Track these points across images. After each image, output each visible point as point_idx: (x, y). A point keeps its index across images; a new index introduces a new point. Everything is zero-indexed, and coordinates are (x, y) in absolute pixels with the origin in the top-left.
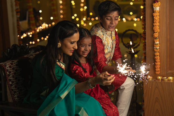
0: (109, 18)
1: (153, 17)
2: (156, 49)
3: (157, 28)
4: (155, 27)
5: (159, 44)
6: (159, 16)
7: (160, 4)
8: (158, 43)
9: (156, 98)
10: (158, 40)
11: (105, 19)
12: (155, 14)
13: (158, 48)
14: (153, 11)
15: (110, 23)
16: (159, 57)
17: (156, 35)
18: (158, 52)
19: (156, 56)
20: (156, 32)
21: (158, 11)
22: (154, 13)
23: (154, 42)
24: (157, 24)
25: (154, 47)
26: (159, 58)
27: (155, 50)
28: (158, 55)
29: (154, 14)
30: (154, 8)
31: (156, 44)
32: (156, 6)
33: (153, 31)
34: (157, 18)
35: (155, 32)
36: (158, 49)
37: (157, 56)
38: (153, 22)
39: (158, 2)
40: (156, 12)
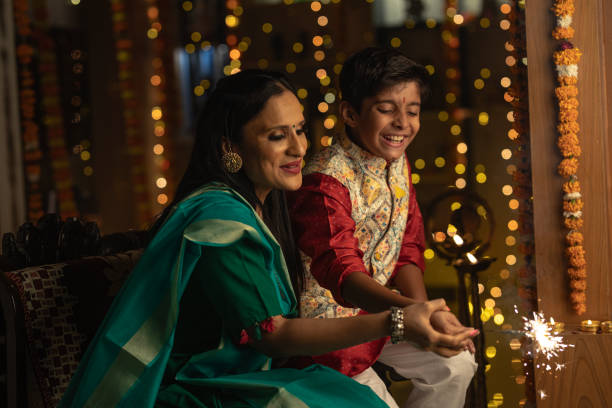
0: (388, 107)
1: (554, 102)
2: (572, 217)
3: (572, 142)
4: (564, 137)
5: (579, 202)
6: (578, 97)
7: (578, 55)
8: (576, 195)
9: (583, 398)
10: (577, 184)
11: (374, 109)
12: (562, 91)
13: (578, 214)
14: (556, 80)
16: (581, 247)
17: (570, 166)
18: (580, 230)
19: (570, 246)
20: (569, 158)
21: (575, 81)
22: (560, 86)
23: (565, 193)
24: (572, 127)
25: (564, 210)
26: (582, 252)
27: (567, 222)
28: (580, 241)
29: (559, 89)
30: (559, 68)
31: (569, 201)
32: (566, 59)
33: (558, 154)
34: (570, 106)
35: (563, 158)
36: (577, 219)
37: (577, 244)
38: (557, 122)
39: (571, 46)
40: (565, 84)
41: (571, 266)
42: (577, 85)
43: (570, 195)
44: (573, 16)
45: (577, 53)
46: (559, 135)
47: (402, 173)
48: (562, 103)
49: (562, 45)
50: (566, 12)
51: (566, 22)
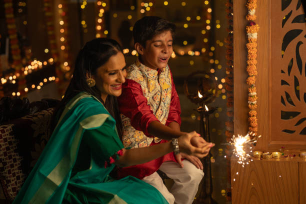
1: (246, 50)
2: (252, 104)
3: (253, 69)
4: (250, 67)
5: (256, 97)
6: (257, 48)
8: (254, 93)
10: (255, 88)
11: (153, 45)
12: (249, 45)
13: (255, 102)
14: (247, 40)
15: (162, 52)
16: (256, 117)
17: (252, 80)
18: (255, 110)
19: (250, 117)
20: (252, 76)
21: (256, 41)
22: (249, 43)
23: (249, 93)
24: (253, 62)
25: (248, 101)
26: (256, 120)
27: (250, 106)
28: (255, 114)
30: (249, 34)
31: (251, 96)
32: (252, 30)
33: (247, 74)
34: (253, 52)
35: (249, 76)
36: (254, 104)
37: (254, 116)
38: (247, 59)
39: (254, 24)
40: (251, 42)
41: (250, 126)
42: (257, 42)
43: (251, 94)
44: (256, 9)
45: (257, 27)
46: (248, 65)
47: (168, 77)
48: (249, 51)
49: (251, 23)
50: (253, 8)
51: (252, 12)
